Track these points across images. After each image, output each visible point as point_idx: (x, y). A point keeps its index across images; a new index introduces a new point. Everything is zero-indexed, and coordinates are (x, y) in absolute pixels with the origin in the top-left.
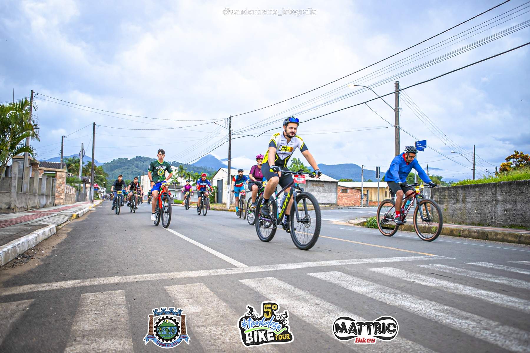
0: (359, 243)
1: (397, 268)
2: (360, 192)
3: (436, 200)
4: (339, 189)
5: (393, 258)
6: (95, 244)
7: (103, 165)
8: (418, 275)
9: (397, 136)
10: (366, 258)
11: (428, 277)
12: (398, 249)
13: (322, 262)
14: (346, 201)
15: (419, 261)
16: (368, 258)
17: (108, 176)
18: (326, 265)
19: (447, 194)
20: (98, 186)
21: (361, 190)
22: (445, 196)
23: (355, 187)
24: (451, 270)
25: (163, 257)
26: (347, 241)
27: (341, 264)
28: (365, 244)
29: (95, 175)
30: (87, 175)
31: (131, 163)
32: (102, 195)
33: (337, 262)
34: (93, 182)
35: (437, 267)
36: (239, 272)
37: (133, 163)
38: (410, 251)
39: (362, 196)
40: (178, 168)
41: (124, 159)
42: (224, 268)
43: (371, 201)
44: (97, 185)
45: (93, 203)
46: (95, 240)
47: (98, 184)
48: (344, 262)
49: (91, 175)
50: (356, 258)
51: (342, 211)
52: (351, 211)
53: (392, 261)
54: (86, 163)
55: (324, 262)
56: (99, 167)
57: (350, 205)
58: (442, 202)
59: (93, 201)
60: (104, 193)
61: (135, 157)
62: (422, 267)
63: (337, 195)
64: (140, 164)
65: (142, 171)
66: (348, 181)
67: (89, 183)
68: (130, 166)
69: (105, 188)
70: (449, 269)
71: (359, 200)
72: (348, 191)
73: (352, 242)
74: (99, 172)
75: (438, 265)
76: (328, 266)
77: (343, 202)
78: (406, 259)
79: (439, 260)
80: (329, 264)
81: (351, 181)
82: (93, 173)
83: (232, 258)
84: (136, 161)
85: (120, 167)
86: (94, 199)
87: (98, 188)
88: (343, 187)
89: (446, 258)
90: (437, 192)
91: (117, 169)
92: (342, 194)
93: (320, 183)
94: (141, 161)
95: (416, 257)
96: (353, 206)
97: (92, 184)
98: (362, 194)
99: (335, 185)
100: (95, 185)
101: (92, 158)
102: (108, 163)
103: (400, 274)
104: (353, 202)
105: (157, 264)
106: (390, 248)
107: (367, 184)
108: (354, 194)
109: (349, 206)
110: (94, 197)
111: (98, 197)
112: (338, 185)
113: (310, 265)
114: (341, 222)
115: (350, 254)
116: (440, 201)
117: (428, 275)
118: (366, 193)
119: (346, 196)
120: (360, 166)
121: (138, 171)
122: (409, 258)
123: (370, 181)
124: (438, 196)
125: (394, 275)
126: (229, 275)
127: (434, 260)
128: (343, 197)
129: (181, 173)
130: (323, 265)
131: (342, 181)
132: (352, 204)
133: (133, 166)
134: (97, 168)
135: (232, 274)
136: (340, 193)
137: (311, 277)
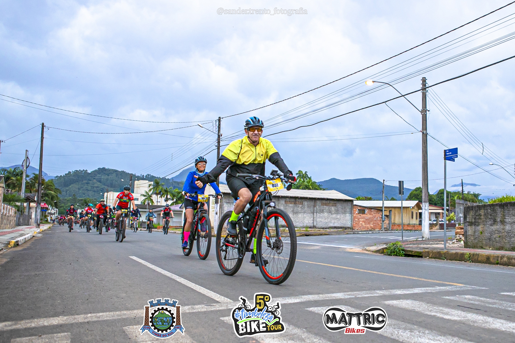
0: (374, 272)
1: (417, 300)
2: (380, 213)
3: (470, 221)
4: (354, 209)
5: (413, 289)
6: (37, 278)
7: (54, 178)
8: (441, 308)
9: (425, 143)
10: (381, 289)
11: (453, 310)
12: (420, 279)
13: (326, 295)
14: (363, 224)
15: (444, 291)
16: (383, 289)
17: (60, 193)
18: (330, 298)
19: (483, 214)
20: (47, 206)
21: (381, 211)
22: (481, 215)
23: (374, 207)
24: (482, 301)
25: (126, 292)
26: (360, 270)
27: (349, 297)
28: (382, 273)
29: (42, 191)
30: (32, 191)
31: (92, 177)
32: (52, 217)
33: (345, 295)
34: (39, 200)
35: (465, 298)
36: (221, 308)
37: (94, 176)
38: (435, 281)
39: (383, 217)
40: (152, 183)
41: (82, 171)
42: (203, 304)
43: (394, 224)
44: (45, 205)
45: (39, 228)
46: (37, 273)
47: (47, 203)
48: (353, 295)
49: (38, 191)
50: (369, 290)
51: (358, 236)
52: (369, 236)
53: (412, 292)
54: (32, 176)
55: (329, 295)
56: (49, 180)
57: (368, 228)
58: (477, 224)
59: (38, 226)
60: (55, 215)
61: (97, 169)
62: (447, 299)
63: (353, 217)
64: (104, 177)
65: (106, 187)
66: (366, 200)
67: (34, 201)
68: (90, 180)
69: (57, 208)
70: (478, 301)
71: (380, 223)
72: (366, 211)
73: (366, 271)
74: (48, 187)
75: (467, 297)
76: (333, 300)
77: (360, 225)
78: (429, 289)
79: (468, 290)
80: (334, 297)
81: (370, 199)
82: (40, 189)
83: (214, 292)
84: (99, 174)
85: (77, 182)
86: (41, 223)
87: (47, 209)
88: (360, 206)
89: (478, 288)
90: (472, 211)
91: (73, 183)
92: (358, 216)
93: (332, 202)
94: (105, 173)
95: (442, 288)
96: (372, 230)
97: (38, 203)
98: (383, 215)
99: (349, 204)
100: (43, 204)
101: (39, 169)
102: (61, 176)
103: (419, 308)
104: (372, 226)
105: (116, 300)
106: (411, 278)
107: (389, 204)
108: (374, 215)
109: (368, 231)
110: (41, 220)
111: (47, 221)
112: (354, 204)
113: (311, 298)
114: (357, 249)
115: (362, 285)
116: (475, 222)
117: (453, 307)
118: (388, 214)
119: (363, 218)
120: (381, 181)
121: (101, 187)
122: (434, 288)
123: (393, 199)
124: (472, 215)
125: (413, 308)
126: (209, 311)
127: (463, 291)
128: (360, 219)
129: (156, 189)
130: (327, 298)
131: (358, 199)
132: (371, 227)
133: (95, 181)
134: (47, 182)
135: (212, 311)
136: (357, 214)
137: (311, 312)
